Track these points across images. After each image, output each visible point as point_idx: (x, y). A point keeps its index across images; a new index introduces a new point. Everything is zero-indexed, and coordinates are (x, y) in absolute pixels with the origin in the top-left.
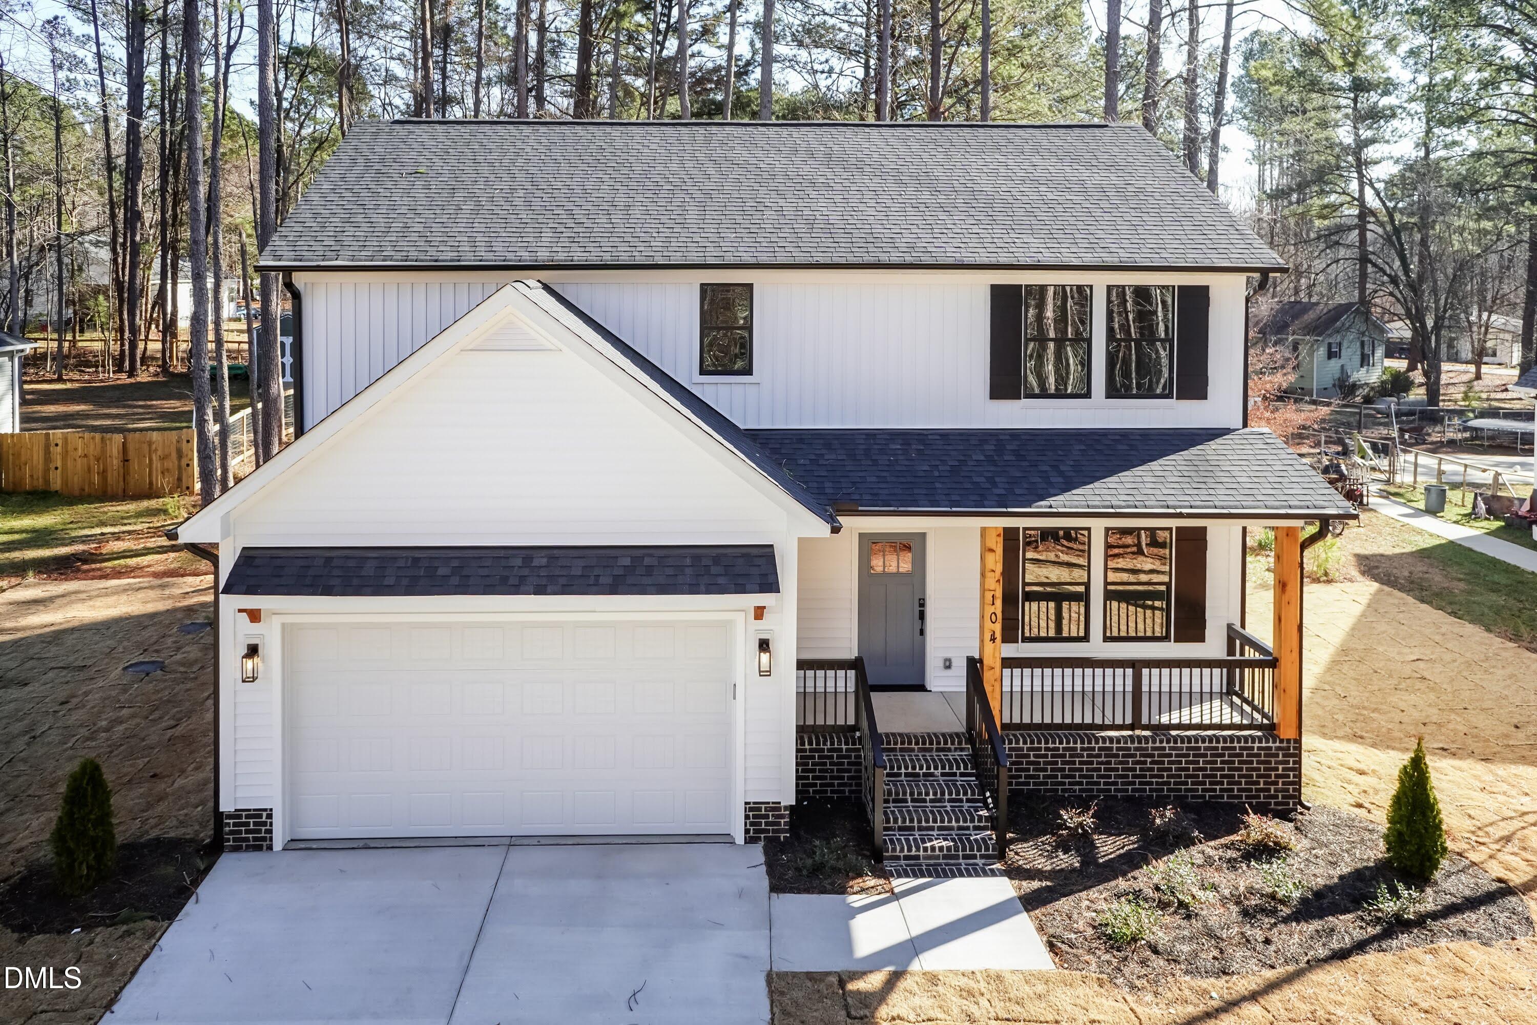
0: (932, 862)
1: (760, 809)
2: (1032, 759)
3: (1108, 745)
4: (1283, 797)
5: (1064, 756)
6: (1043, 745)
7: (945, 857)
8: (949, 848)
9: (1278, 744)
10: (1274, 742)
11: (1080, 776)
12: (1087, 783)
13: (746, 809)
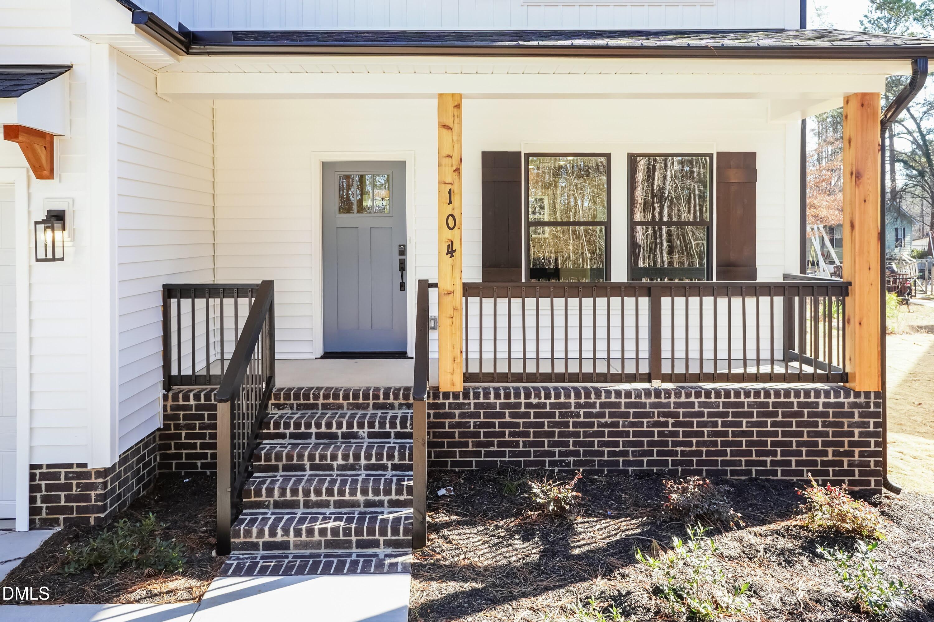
0: (308, 552)
1: (57, 476)
2: (508, 419)
3: (613, 399)
4: (861, 474)
5: (552, 415)
6: (523, 400)
7: (328, 545)
8: (335, 531)
9: (852, 399)
10: (847, 396)
11: (575, 444)
12: (586, 453)
13: (32, 477)
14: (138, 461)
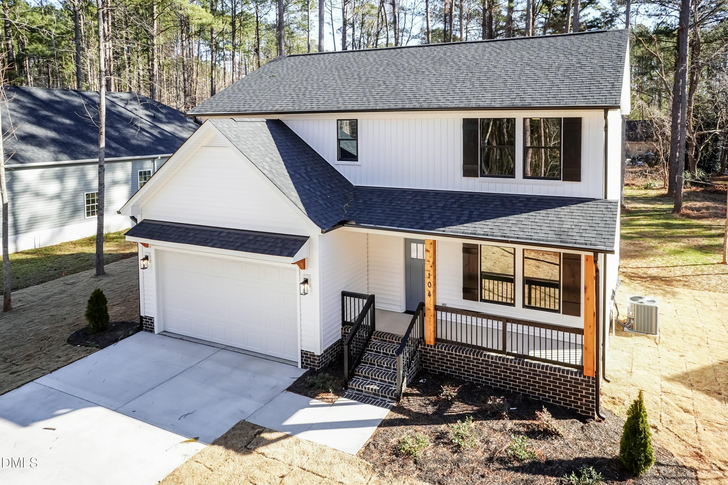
0: (368, 395)
1: (307, 355)
3: (487, 358)
4: (586, 409)
5: (464, 360)
7: (374, 394)
8: (375, 390)
10: (580, 376)
11: (473, 372)
13: (302, 353)
14: (332, 351)
